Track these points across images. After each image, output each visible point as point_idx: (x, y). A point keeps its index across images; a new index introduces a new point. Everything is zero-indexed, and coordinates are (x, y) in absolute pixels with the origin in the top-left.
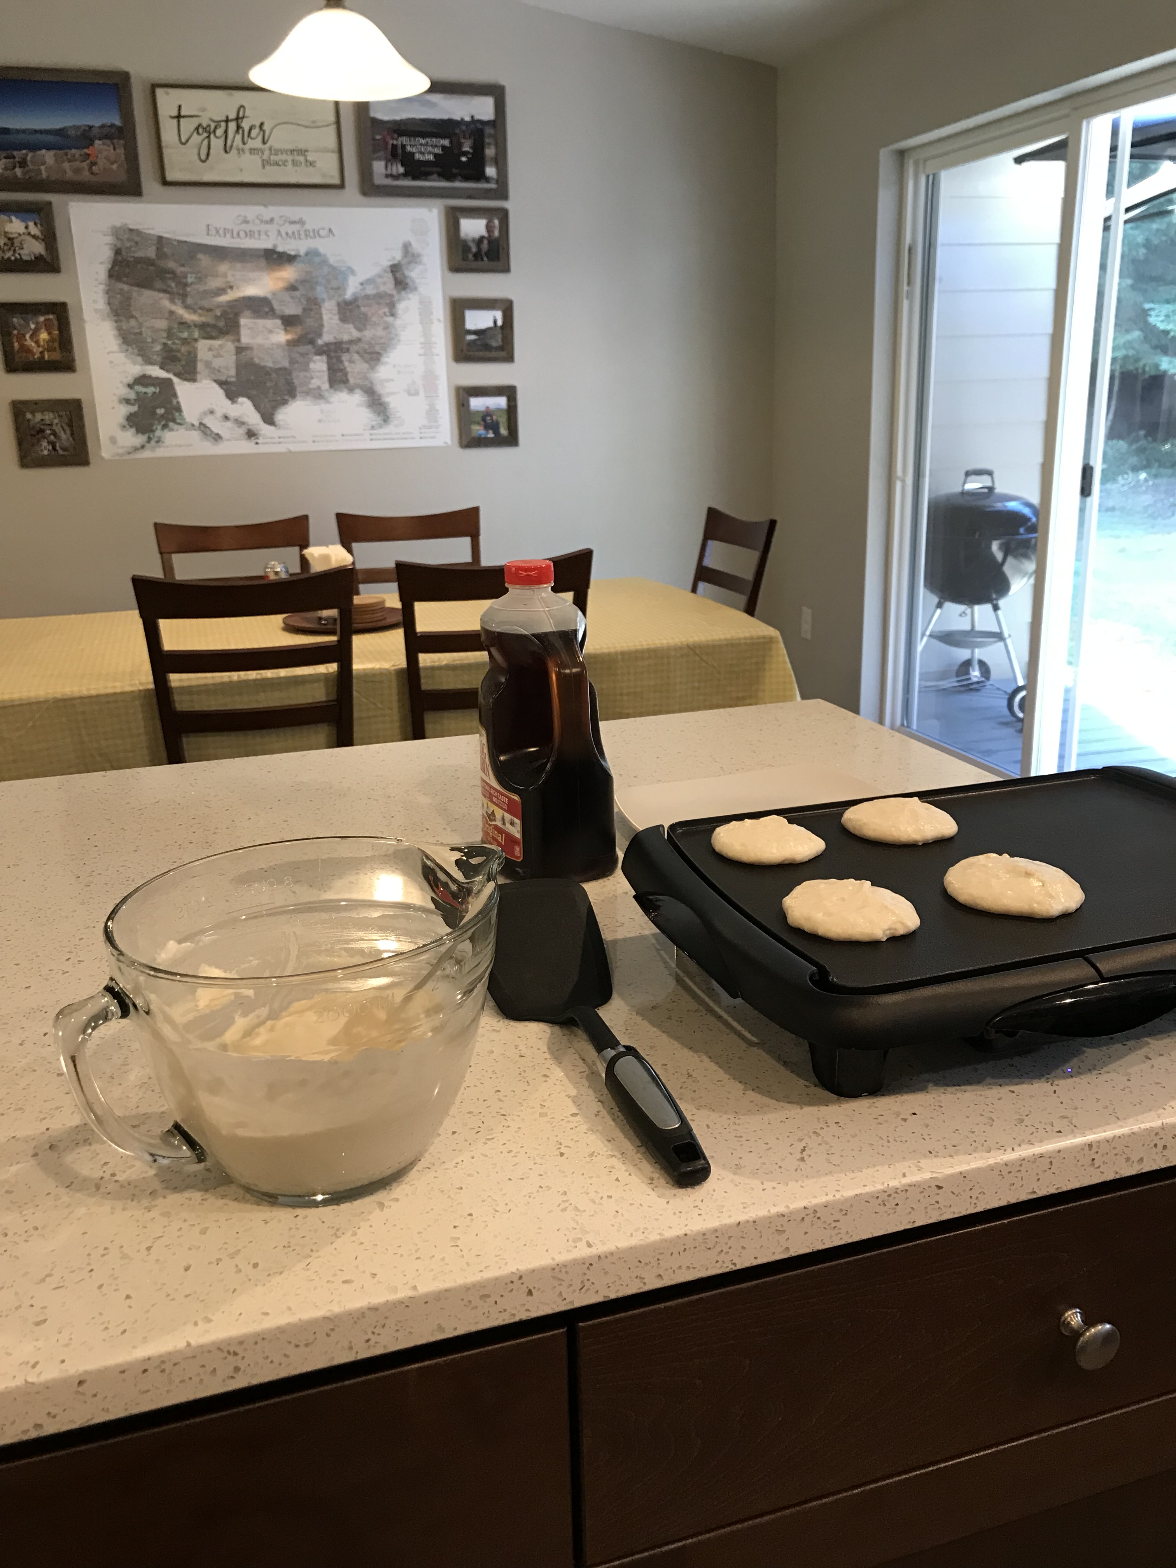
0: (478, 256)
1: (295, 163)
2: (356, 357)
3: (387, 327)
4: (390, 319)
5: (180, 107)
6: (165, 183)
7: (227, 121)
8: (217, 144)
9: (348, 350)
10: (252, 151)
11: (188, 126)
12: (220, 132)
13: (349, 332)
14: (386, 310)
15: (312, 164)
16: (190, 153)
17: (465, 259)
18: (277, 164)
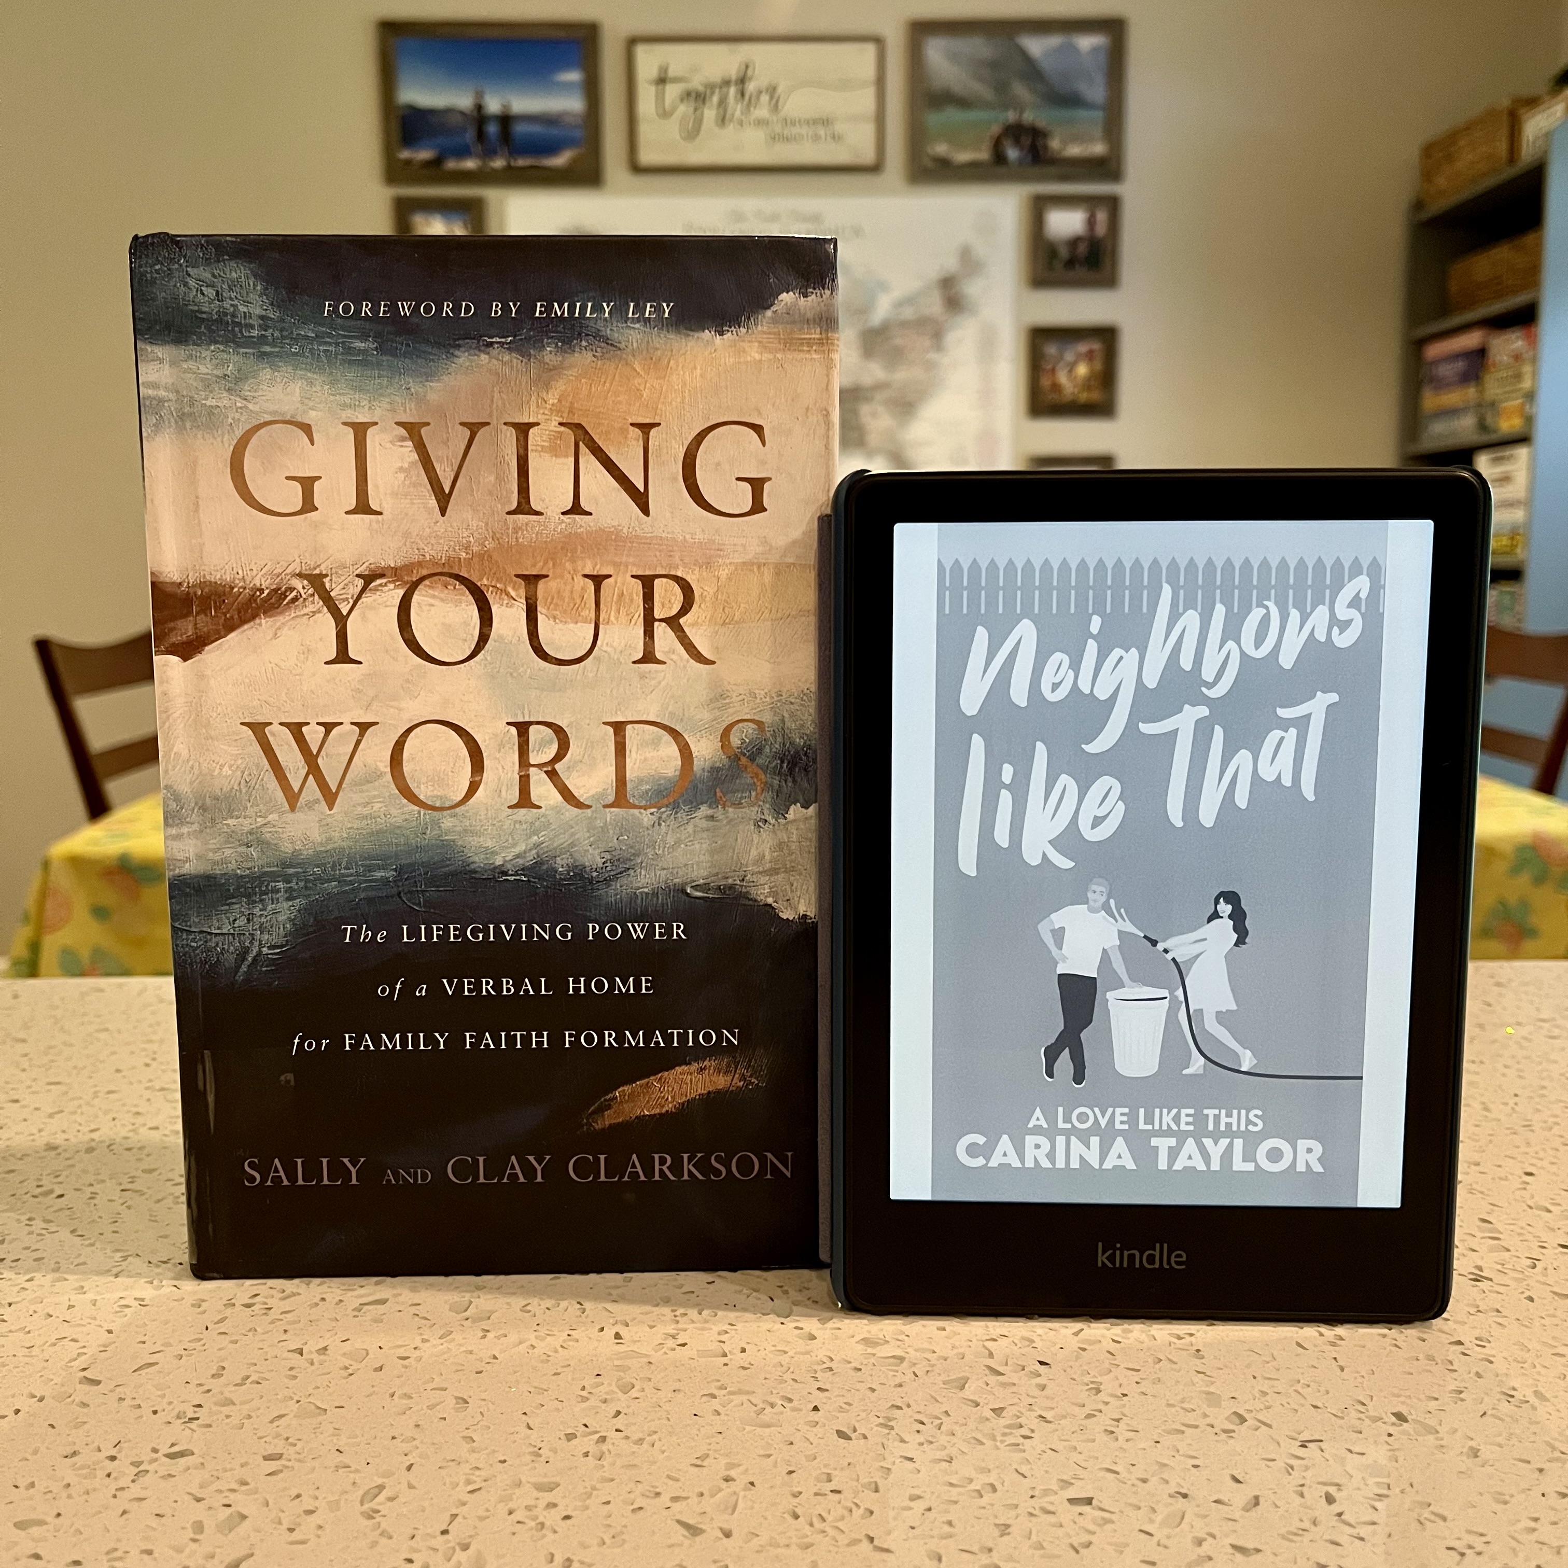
0: (1071, 263)
1: (816, 138)
2: (881, 409)
3: (930, 366)
4: (932, 356)
5: (664, 70)
6: (637, 168)
7: (727, 83)
8: (710, 113)
9: (868, 399)
10: (760, 123)
11: (672, 91)
12: (715, 99)
13: (875, 372)
14: (927, 342)
15: (836, 138)
16: (672, 129)
17: (1050, 266)
18: (788, 139)
